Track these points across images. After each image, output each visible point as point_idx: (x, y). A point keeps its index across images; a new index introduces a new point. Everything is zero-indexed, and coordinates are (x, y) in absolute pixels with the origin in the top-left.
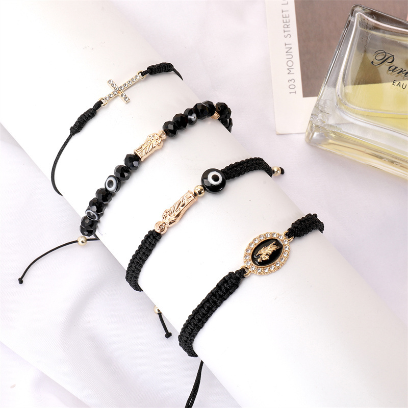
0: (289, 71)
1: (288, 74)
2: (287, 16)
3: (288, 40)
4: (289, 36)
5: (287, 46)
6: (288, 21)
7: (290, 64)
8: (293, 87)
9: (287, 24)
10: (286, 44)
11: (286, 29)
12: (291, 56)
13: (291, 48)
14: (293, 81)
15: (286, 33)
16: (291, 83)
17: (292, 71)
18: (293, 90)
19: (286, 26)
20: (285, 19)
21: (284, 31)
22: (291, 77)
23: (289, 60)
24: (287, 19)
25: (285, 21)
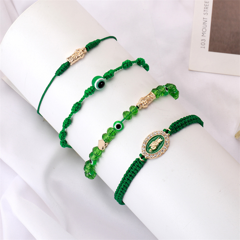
0: (202, 34)
1: (202, 36)
2: (208, 2)
3: (205, 16)
4: (207, 14)
5: (204, 20)
6: (207, 5)
7: (204, 30)
8: (204, 44)
9: (207, 7)
10: (204, 19)
11: (205, 10)
12: (205, 26)
13: (206, 21)
14: (204, 40)
15: (205, 12)
16: (203, 41)
17: (205, 35)
18: (203, 46)
19: (206, 8)
20: (206, 4)
21: (204, 11)
22: (203, 38)
23: (204, 28)
24: (207, 4)
25: (206, 5)
